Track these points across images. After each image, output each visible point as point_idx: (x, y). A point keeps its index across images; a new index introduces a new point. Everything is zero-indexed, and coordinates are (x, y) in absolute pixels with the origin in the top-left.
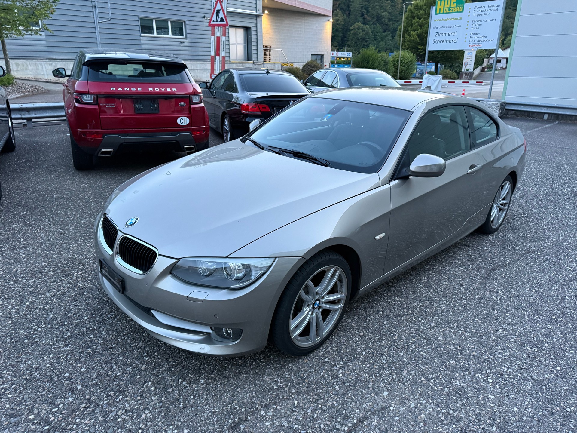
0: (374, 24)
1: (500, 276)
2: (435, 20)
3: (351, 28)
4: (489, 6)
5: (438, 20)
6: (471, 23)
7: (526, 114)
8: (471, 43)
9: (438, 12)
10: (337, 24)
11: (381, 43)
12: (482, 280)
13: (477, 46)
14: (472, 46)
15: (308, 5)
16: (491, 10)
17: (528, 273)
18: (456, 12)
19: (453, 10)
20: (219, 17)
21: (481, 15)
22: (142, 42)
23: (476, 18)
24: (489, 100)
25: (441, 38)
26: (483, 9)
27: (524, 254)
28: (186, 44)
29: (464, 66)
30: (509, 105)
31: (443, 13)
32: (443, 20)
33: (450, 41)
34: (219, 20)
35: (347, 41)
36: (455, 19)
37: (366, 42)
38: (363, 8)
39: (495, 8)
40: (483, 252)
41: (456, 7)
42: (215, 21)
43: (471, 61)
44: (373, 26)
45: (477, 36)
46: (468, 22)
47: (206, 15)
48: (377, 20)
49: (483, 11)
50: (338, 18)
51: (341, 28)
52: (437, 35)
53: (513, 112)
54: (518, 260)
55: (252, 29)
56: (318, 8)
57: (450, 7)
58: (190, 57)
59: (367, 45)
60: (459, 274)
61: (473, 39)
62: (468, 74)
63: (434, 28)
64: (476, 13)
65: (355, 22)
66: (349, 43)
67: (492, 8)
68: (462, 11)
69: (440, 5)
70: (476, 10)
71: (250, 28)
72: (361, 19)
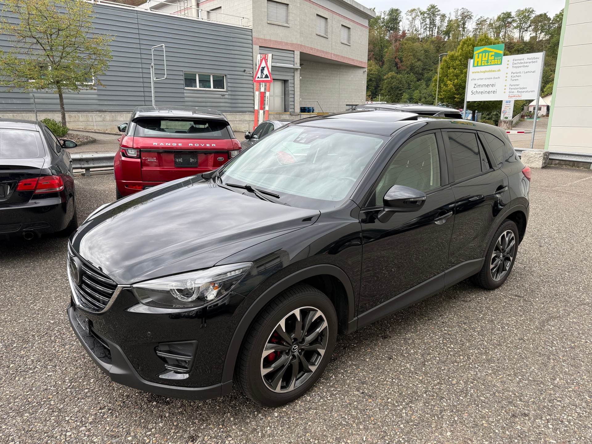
0: (408, 73)
1: (554, 327)
2: (473, 73)
3: (385, 77)
4: (528, 59)
5: (476, 72)
6: (510, 75)
7: (571, 164)
8: (511, 94)
9: (476, 65)
10: (371, 74)
11: (416, 91)
12: (536, 330)
13: (517, 96)
14: (511, 97)
15: (344, 58)
16: (530, 63)
17: (583, 324)
18: (494, 65)
19: (491, 63)
20: (263, 74)
21: (520, 67)
22: (185, 95)
23: (515, 70)
24: (532, 150)
25: (479, 89)
26: (522, 61)
27: (578, 306)
28: (227, 96)
29: (502, 114)
30: (553, 155)
31: (481, 66)
32: (481, 72)
33: (489, 92)
34: (264, 76)
35: (381, 90)
36: (494, 71)
37: (400, 90)
38: (397, 58)
39: (534, 60)
40: (535, 302)
41: (494, 59)
42: (260, 77)
43: (510, 109)
44: (406, 75)
45: (517, 87)
46: (507, 73)
47: (246, 69)
48: (411, 70)
49: (522, 63)
50: (371, 68)
51: (375, 78)
52: (476, 86)
53: (558, 161)
54: (572, 312)
55: (290, 81)
56: (353, 60)
57: (488, 60)
58: (230, 109)
59: (401, 94)
60: (512, 323)
61: (513, 90)
62: (507, 122)
63: (472, 80)
64: (514, 65)
65: (389, 72)
66: (382, 92)
67: (531, 61)
68: (501, 64)
69: (478, 58)
70: (515, 62)
71: (288, 80)
72: (395, 68)
